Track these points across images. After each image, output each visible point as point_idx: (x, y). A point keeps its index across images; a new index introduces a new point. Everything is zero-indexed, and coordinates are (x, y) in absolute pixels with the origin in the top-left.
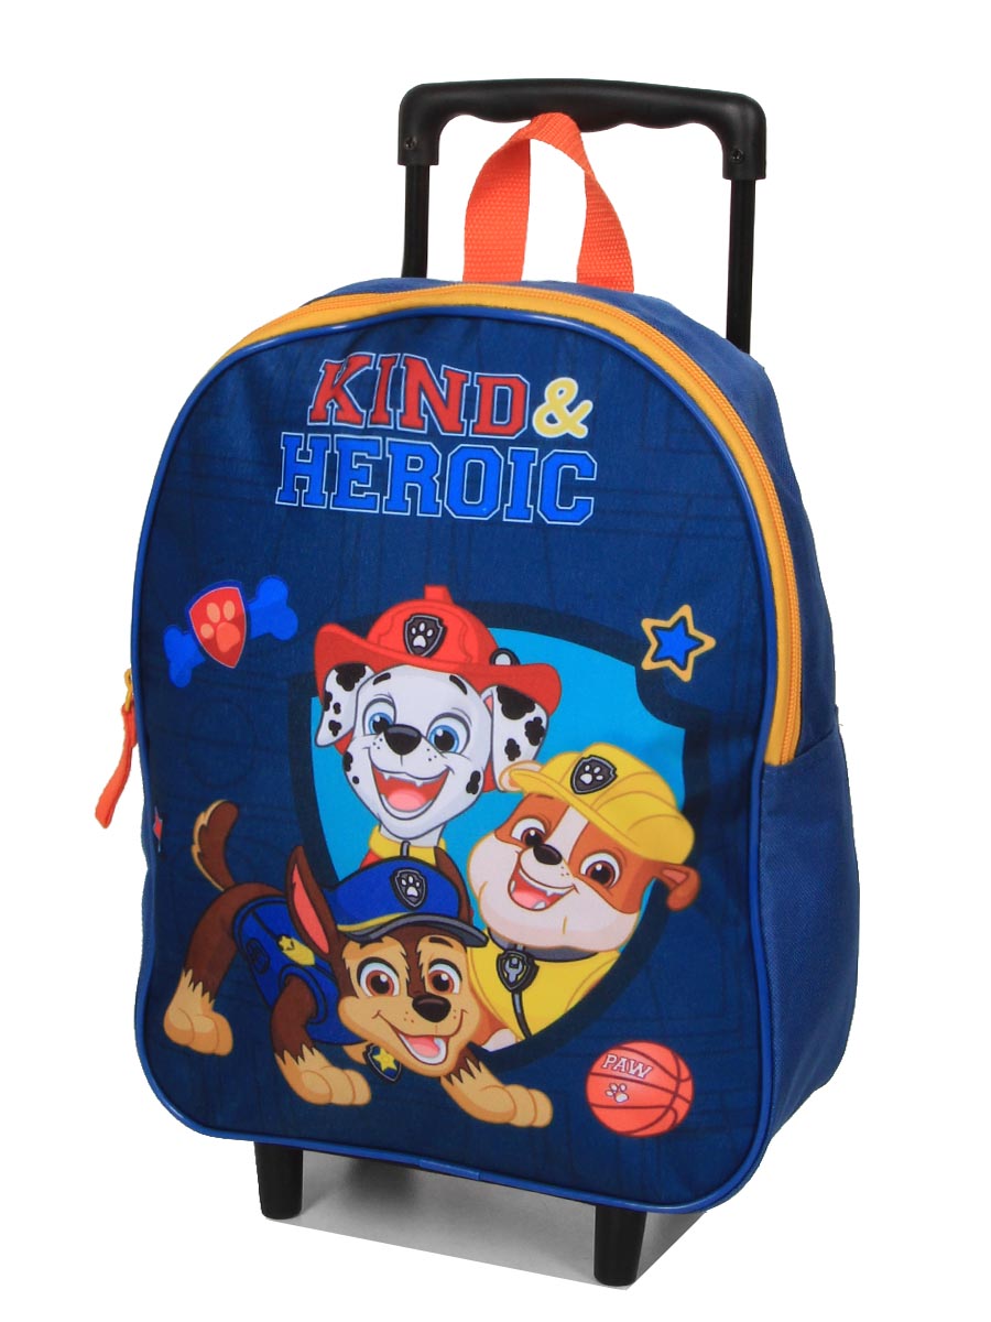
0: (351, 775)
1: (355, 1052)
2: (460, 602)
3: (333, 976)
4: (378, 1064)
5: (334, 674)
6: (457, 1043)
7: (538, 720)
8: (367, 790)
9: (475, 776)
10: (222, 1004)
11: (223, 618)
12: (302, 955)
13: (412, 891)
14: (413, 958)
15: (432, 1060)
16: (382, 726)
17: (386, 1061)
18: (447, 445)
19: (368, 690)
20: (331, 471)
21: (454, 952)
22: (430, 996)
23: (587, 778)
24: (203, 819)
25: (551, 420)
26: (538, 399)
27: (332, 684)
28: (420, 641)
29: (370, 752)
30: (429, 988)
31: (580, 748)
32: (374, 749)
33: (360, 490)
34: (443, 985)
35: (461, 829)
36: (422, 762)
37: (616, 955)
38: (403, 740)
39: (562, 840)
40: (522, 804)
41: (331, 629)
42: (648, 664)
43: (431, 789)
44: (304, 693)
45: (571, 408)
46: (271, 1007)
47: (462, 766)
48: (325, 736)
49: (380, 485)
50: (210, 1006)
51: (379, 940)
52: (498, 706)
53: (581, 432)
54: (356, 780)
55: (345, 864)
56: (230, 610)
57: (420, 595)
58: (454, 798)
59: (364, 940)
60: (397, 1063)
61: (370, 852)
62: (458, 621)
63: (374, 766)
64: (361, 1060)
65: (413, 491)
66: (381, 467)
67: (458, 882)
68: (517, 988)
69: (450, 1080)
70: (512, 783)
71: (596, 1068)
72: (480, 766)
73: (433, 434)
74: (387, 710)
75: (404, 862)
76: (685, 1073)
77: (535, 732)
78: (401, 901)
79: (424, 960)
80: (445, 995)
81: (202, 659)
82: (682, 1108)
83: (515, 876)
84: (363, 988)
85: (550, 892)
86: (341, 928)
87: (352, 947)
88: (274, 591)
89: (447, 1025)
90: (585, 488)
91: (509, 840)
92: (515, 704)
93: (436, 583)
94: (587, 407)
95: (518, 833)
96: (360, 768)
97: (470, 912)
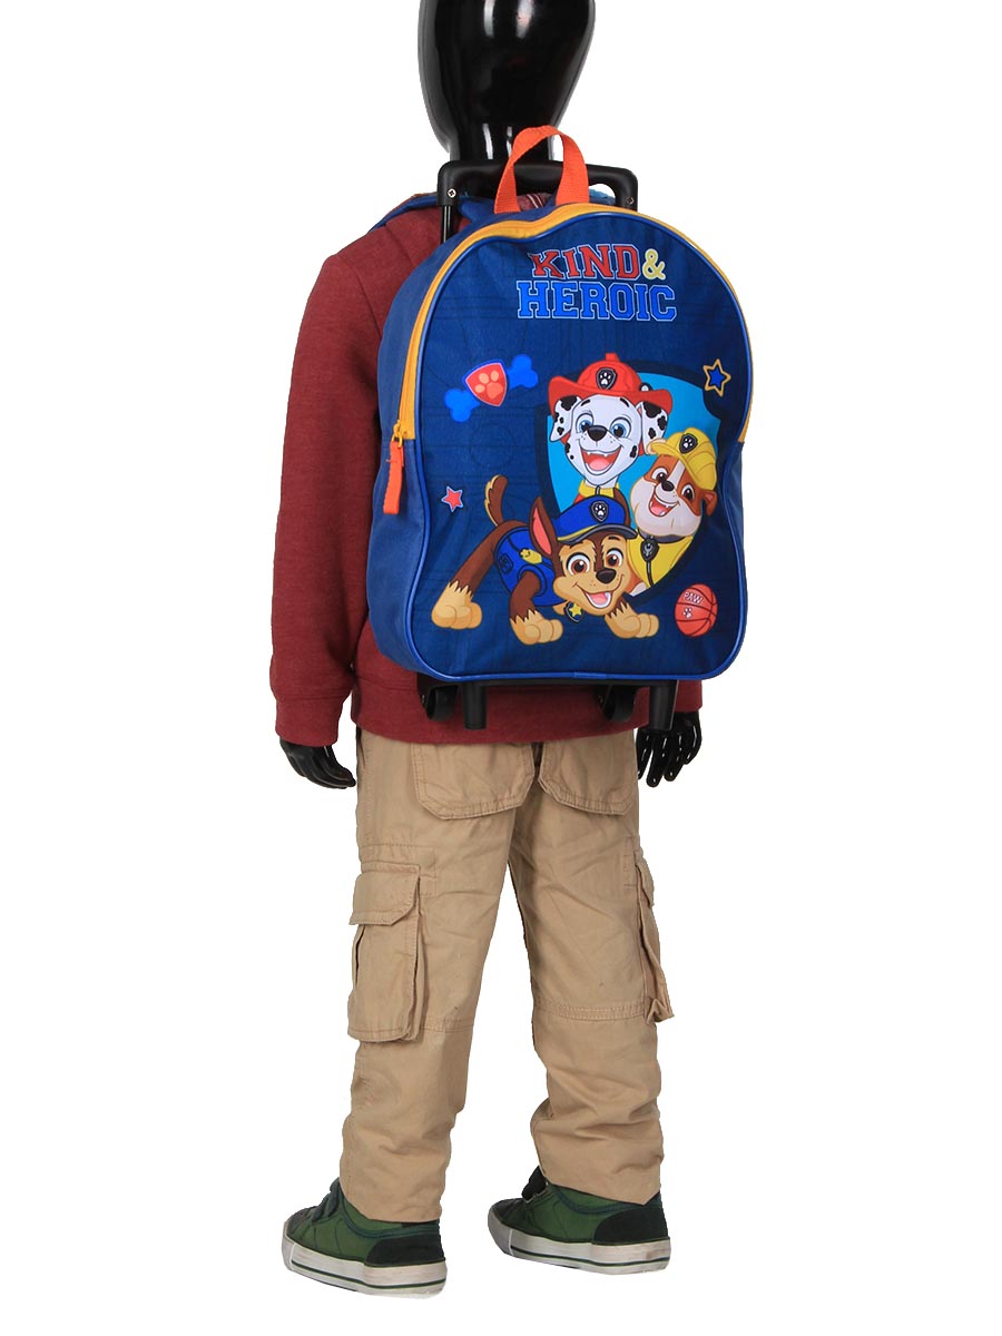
0: (569, 455)
1: (559, 609)
2: (623, 360)
3: (551, 567)
4: (571, 613)
5: (560, 402)
6: (617, 594)
7: (663, 417)
8: (578, 462)
9: (635, 448)
10: (478, 596)
11: (491, 381)
12: (533, 557)
13: (601, 513)
14: (598, 549)
15: (600, 606)
16: (586, 427)
17: (576, 611)
18: (607, 283)
19: (578, 409)
20: (550, 298)
21: (620, 544)
22: (606, 569)
23: (686, 445)
24: (490, 485)
25: (650, 271)
26: (643, 260)
27: (559, 408)
28: (605, 382)
29: (580, 442)
30: (606, 565)
31: (683, 431)
32: (582, 440)
33: (569, 307)
34: (612, 562)
35: (627, 478)
36: (608, 444)
37: (692, 538)
38: (597, 433)
39: (674, 478)
40: (658, 460)
41: (558, 379)
42: (707, 388)
43: (612, 458)
44: (544, 413)
45: (657, 265)
46: (511, 593)
47: (627, 444)
48: (555, 436)
49: (578, 304)
50: (470, 600)
51: (581, 542)
52: (644, 412)
53: (663, 277)
54: (572, 457)
55: (564, 503)
56: (495, 376)
57: (603, 358)
58: (624, 461)
59: (572, 544)
60: (582, 611)
61: (579, 494)
62: (622, 370)
63: (582, 449)
64: (562, 613)
65: (594, 307)
66: (577, 295)
67: (624, 504)
68: (648, 559)
69: (609, 615)
70: (652, 450)
71: (680, 601)
72: (637, 443)
73: (599, 279)
74: (589, 418)
75: (598, 497)
76: (715, 600)
77: (662, 424)
78: (595, 519)
79: (605, 550)
80: (614, 568)
81: (478, 404)
82: (713, 618)
83: (653, 499)
84: (569, 571)
85: (667, 506)
86: (559, 539)
87: (566, 548)
88: (523, 362)
89: (613, 585)
90: (670, 303)
91: (651, 480)
92: (652, 411)
93: (610, 352)
94: (662, 264)
95: (654, 477)
96: (575, 451)
97: (630, 521)
